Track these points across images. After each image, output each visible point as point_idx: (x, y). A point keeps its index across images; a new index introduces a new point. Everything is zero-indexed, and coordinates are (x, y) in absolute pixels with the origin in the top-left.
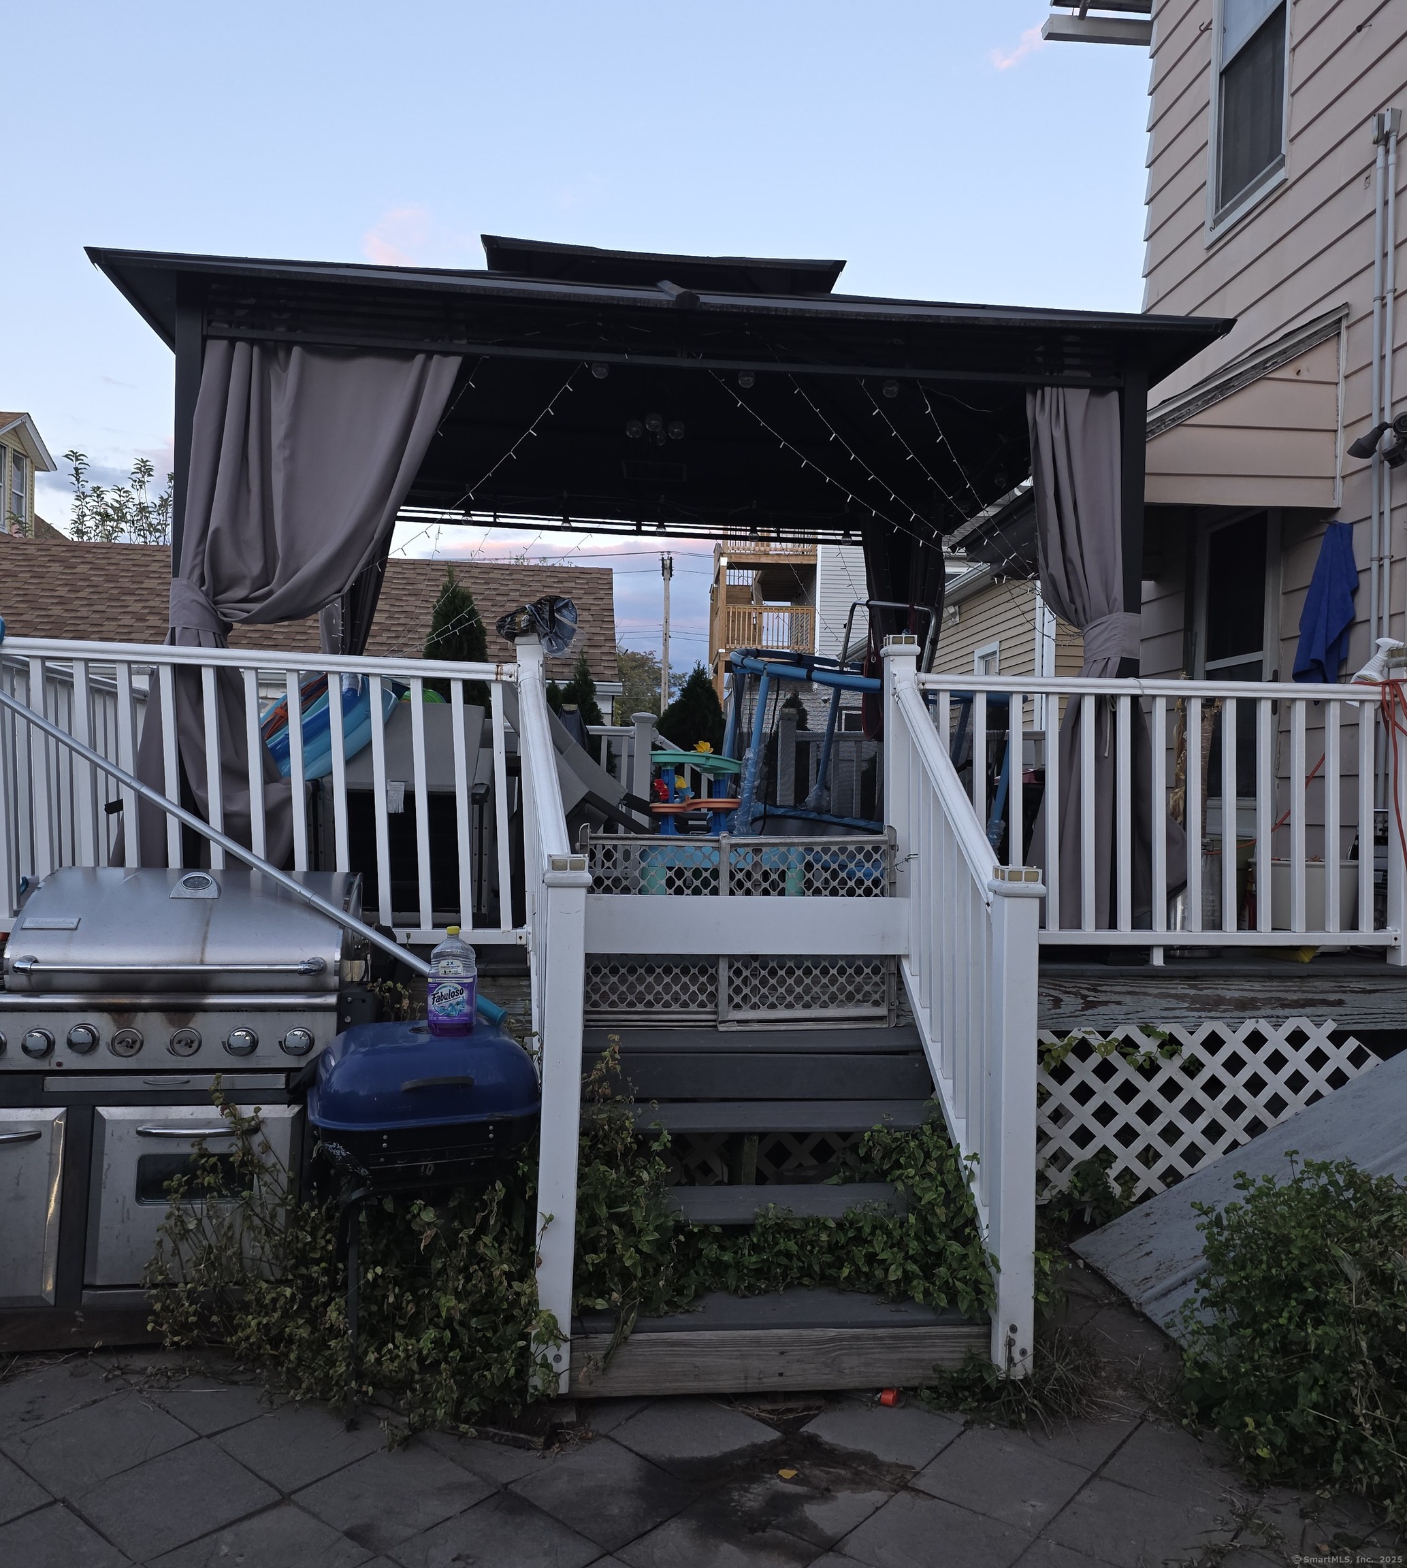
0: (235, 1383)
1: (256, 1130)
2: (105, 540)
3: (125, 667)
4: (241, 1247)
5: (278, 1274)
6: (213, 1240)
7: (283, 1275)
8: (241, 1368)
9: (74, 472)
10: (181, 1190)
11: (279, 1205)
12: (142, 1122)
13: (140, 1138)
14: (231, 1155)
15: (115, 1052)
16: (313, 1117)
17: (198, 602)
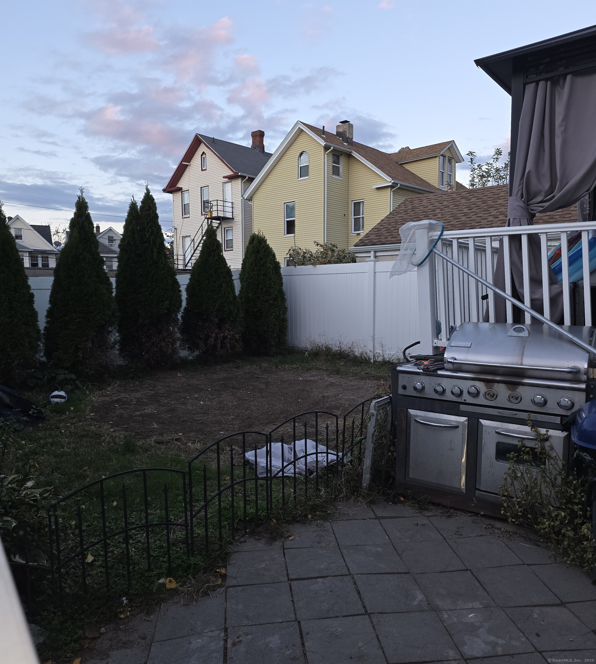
0: (539, 546)
1: (547, 440)
2: (482, 186)
3: (489, 238)
4: (541, 489)
5: (558, 505)
6: (528, 483)
7: (560, 506)
8: (542, 540)
9: (470, 160)
10: (514, 459)
11: (558, 474)
12: (498, 428)
13: (497, 435)
14: (536, 449)
15: (486, 398)
16: (574, 439)
17: (520, 206)
